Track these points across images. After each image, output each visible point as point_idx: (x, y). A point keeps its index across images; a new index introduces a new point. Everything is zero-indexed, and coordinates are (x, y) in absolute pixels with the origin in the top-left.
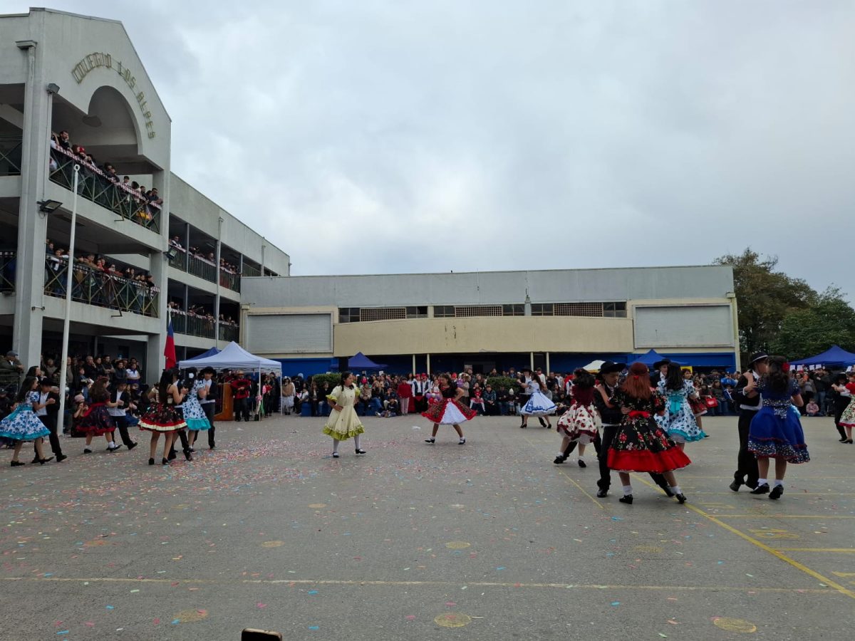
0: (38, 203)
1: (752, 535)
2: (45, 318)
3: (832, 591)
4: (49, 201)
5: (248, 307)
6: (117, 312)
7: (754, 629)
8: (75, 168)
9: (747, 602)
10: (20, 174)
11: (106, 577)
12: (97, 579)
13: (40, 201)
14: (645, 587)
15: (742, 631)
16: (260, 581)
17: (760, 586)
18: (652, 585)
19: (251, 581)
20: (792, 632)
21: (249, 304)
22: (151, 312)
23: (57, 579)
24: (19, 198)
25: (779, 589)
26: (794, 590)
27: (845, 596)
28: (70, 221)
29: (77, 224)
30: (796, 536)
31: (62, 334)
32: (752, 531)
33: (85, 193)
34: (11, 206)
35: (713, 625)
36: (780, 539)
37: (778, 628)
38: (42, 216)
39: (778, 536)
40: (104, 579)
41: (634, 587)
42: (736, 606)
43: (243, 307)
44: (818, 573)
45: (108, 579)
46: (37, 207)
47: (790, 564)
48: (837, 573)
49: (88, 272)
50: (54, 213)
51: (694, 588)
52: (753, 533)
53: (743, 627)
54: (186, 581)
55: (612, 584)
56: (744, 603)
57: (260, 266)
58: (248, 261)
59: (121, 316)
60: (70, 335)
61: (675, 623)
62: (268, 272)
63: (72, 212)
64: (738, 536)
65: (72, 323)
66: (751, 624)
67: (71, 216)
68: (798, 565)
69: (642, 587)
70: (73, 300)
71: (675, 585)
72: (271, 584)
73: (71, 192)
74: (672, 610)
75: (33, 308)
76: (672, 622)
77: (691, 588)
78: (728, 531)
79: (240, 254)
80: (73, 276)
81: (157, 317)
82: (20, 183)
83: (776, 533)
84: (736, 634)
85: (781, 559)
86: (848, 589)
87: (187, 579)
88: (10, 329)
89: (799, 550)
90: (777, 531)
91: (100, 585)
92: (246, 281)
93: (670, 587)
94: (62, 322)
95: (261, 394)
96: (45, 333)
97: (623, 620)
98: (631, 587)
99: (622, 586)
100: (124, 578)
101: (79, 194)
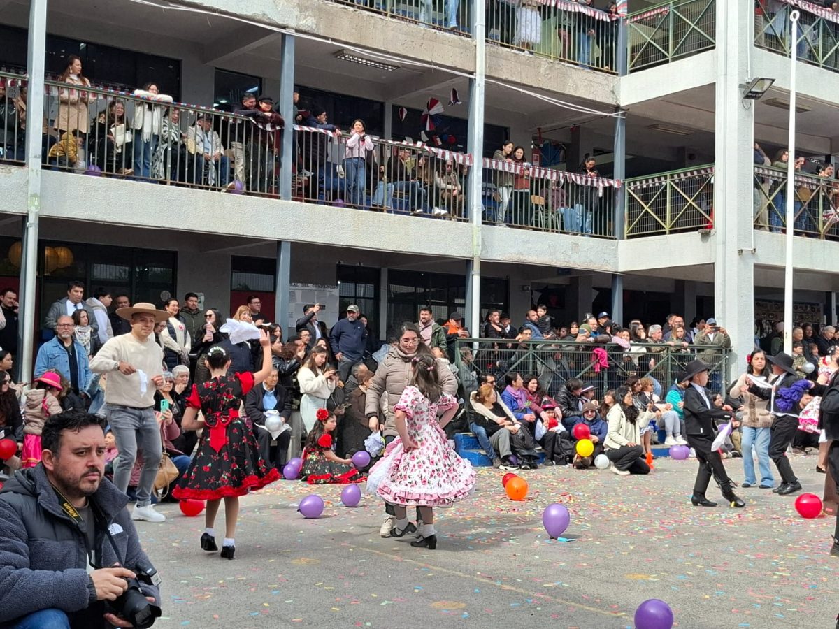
0: (740, 86)
2: (756, 266)
4: (758, 80)
8: (792, 18)
10: (714, 48)
13: (743, 83)
24: (715, 83)
28: (787, 107)
29: (798, 110)
31: (782, 291)
33: (809, 56)
34: (705, 96)
38: (747, 105)
46: (739, 93)
49: (817, 186)
50: (764, 98)
60: (795, 292)
63: (789, 92)
65: (796, 271)
70: (796, 233)
73: (787, 58)
75: (741, 251)
80: (795, 194)
82: (715, 60)
88: (711, 285)
94: (783, 269)
96: (758, 290)
101: (798, 59)
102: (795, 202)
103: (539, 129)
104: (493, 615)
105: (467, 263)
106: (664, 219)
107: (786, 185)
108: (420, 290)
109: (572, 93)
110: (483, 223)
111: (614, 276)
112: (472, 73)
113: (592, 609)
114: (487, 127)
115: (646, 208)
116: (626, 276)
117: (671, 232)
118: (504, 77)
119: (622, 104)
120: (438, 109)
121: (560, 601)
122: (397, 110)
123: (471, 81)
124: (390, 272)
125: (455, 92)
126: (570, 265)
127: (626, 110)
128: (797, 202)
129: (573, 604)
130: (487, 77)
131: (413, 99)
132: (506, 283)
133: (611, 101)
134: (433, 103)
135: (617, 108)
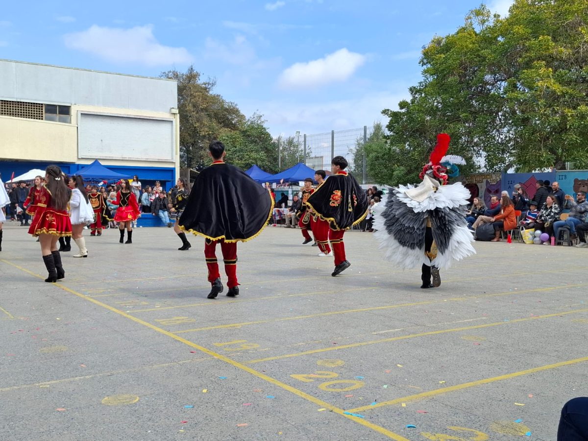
1: (157, 324)
3: (209, 358)
7: (137, 400)
9: (136, 379)
14: (40, 384)
15: (126, 404)
17: (152, 364)
18: (49, 381)
20: (168, 395)
25: (167, 364)
26: (179, 362)
27: (218, 360)
30: (193, 320)
32: (160, 321)
35: (101, 404)
36: (180, 325)
37: (158, 395)
39: (178, 322)
41: (28, 386)
42: (126, 384)
44: (202, 346)
47: (182, 343)
48: (216, 344)
51: (90, 376)
52: (159, 322)
53: (127, 400)
55: (5, 388)
56: (133, 381)
61: (64, 409)
64: (144, 326)
66: (135, 396)
68: (189, 343)
69: (37, 384)
71: (73, 377)
74: (64, 399)
76: (60, 410)
77: (88, 377)
78: (136, 323)
83: (178, 320)
84: (119, 407)
85: (176, 341)
86: (222, 354)
89: (192, 330)
90: (180, 318)
93: (66, 380)
97: (8, 417)
98: (25, 386)
99: (16, 387)
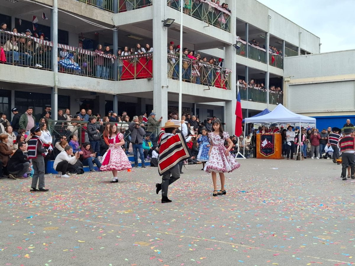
0: (162, 21)
2: (169, 93)
4: (168, 19)
5: (289, 79)
6: (207, 87)
10: (152, 5)
11: (220, 240)
12: (215, 241)
16: (319, 258)
19: (312, 257)
21: (290, 77)
22: (226, 86)
23: (194, 237)
24: (152, 19)
28: (179, 31)
29: (183, 32)
31: (178, 103)
33: (187, 11)
34: (148, 25)
38: (165, 29)
40: (220, 241)
43: (285, 80)
45: (221, 242)
46: (162, 24)
49: (190, 62)
50: (171, 27)
54: (269, 250)
57: (297, 48)
58: (289, 45)
59: (209, 89)
60: (182, 103)
62: (303, 52)
63: (180, 25)
65: (183, 95)
67: (180, 27)
70: (183, 80)
72: (327, 261)
73: (179, 12)
75: (163, 87)
79: (283, 41)
81: (230, 89)
82: (152, 10)
87: (269, 249)
88: (152, 100)
91: (218, 244)
92: (288, 60)
94: (178, 94)
95: (302, 141)
96: (169, 102)
100: (230, 243)
101: (184, 13)
102: (182, 69)
103: (82, 33)
104: (71, 231)
105: (52, 89)
106: (134, 73)
107: (179, 62)
108: (30, 100)
109: (95, 19)
110: (59, 72)
111: (114, 96)
112: (52, 7)
113: (111, 225)
114: (59, 31)
115: (127, 68)
116: (119, 95)
117: (137, 79)
118: (66, 10)
119: (116, 25)
120: (36, 21)
121: (98, 223)
122: (17, 20)
123: (52, 10)
124: (16, 92)
125: (44, 14)
126: (96, 91)
127: (118, 27)
128: (183, 68)
129: (103, 223)
130: (58, 9)
131: (25, 16)
132: (69, 98)
133: (112, 23)
134: (34, 17)
135: (114, 26)
